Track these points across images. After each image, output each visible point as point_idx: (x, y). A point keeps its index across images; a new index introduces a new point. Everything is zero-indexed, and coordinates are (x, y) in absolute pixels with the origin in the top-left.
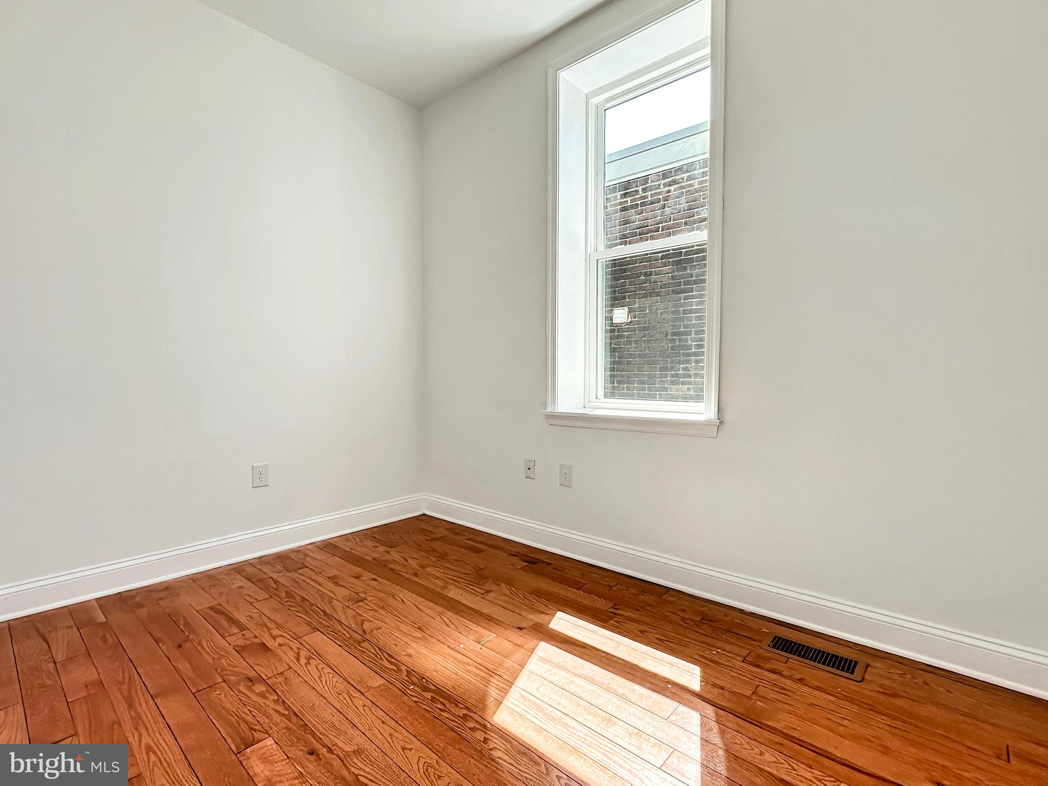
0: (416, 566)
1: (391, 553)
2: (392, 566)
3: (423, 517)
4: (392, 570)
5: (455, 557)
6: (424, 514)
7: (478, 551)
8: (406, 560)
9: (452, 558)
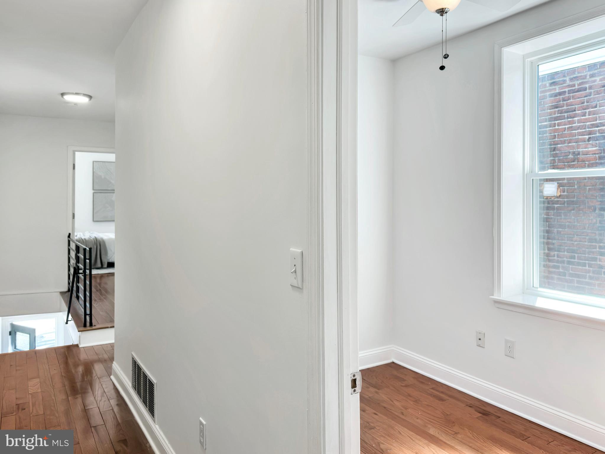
0: (401, 408)
1: (380, 394)
2: (385, 405)
3: (393, 365)
4: (385, 408)
5: (426, 403)
6: (393, 363)
7: (441, 399)
8: (392, 401)
9: (423, 403)
